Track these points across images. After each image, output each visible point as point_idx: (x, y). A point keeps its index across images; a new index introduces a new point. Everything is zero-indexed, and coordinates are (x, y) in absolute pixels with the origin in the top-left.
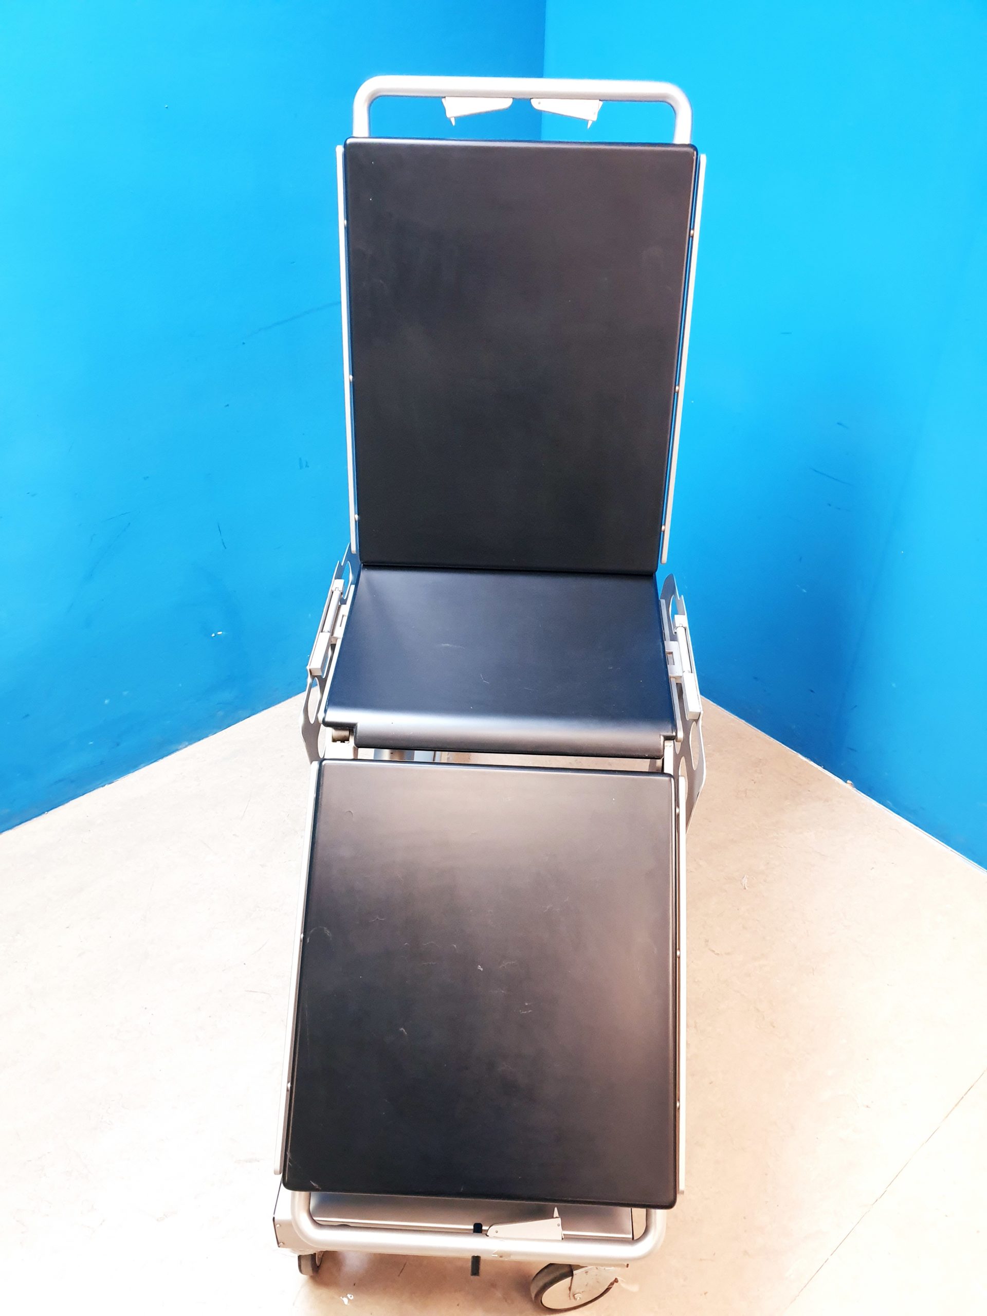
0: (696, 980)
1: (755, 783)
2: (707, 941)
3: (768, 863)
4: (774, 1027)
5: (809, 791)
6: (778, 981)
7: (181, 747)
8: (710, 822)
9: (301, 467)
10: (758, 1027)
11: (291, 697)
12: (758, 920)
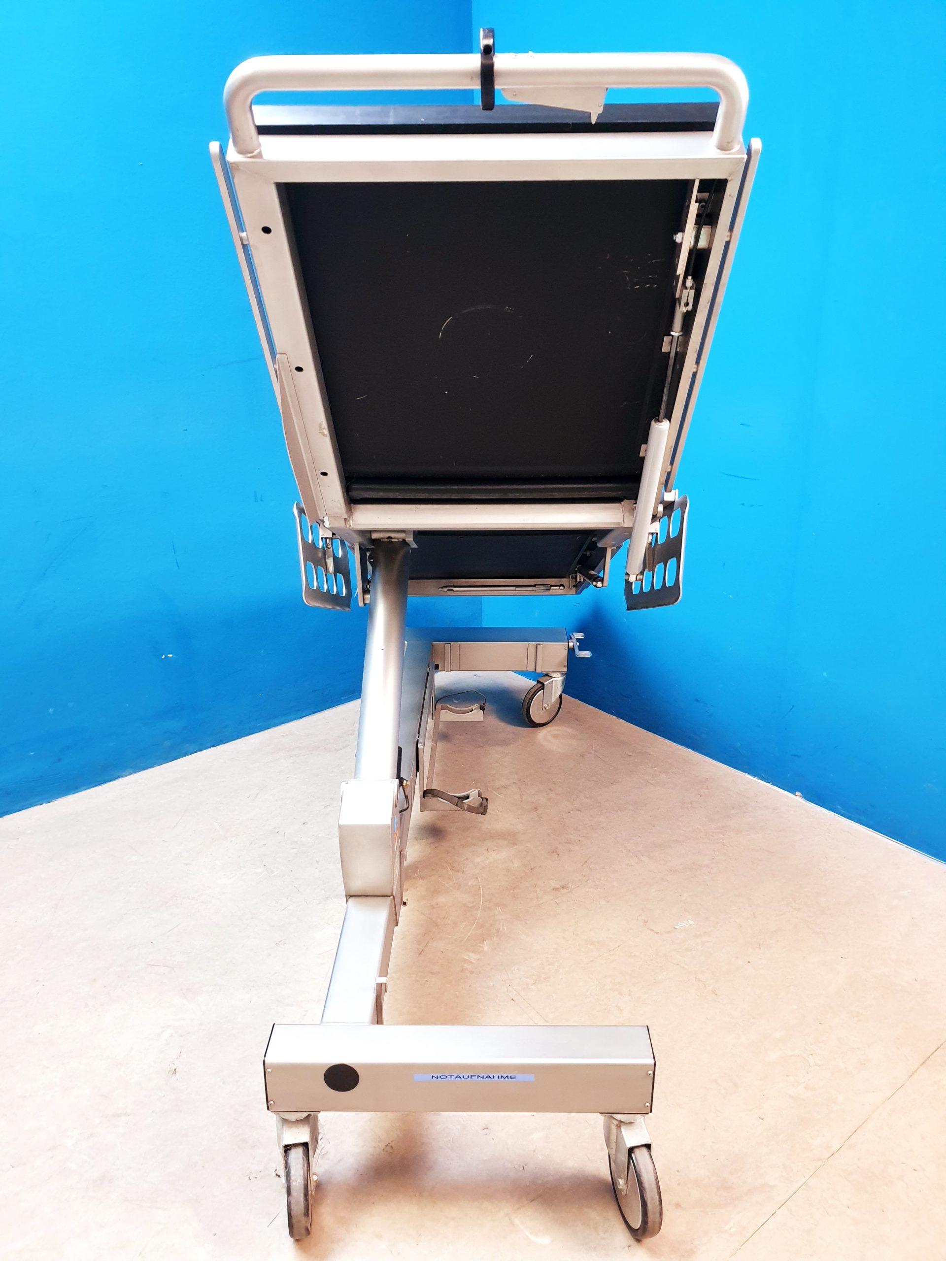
0: (633, 955)
1: (701, 796)
2: (646, 922)
3: (713, 859)
4: (716, 995)
5: (757, 802)
6: (722, 955)
7: (124, 774)
8: (653, 826)
9: (256, 501)
10: (699, 994)
11: (241, 738)
12: (700, 904)
